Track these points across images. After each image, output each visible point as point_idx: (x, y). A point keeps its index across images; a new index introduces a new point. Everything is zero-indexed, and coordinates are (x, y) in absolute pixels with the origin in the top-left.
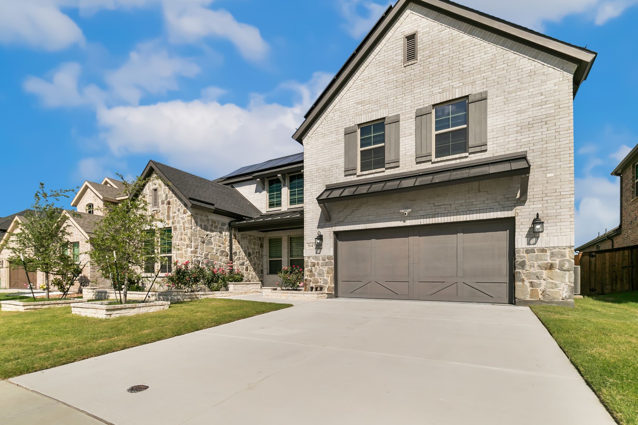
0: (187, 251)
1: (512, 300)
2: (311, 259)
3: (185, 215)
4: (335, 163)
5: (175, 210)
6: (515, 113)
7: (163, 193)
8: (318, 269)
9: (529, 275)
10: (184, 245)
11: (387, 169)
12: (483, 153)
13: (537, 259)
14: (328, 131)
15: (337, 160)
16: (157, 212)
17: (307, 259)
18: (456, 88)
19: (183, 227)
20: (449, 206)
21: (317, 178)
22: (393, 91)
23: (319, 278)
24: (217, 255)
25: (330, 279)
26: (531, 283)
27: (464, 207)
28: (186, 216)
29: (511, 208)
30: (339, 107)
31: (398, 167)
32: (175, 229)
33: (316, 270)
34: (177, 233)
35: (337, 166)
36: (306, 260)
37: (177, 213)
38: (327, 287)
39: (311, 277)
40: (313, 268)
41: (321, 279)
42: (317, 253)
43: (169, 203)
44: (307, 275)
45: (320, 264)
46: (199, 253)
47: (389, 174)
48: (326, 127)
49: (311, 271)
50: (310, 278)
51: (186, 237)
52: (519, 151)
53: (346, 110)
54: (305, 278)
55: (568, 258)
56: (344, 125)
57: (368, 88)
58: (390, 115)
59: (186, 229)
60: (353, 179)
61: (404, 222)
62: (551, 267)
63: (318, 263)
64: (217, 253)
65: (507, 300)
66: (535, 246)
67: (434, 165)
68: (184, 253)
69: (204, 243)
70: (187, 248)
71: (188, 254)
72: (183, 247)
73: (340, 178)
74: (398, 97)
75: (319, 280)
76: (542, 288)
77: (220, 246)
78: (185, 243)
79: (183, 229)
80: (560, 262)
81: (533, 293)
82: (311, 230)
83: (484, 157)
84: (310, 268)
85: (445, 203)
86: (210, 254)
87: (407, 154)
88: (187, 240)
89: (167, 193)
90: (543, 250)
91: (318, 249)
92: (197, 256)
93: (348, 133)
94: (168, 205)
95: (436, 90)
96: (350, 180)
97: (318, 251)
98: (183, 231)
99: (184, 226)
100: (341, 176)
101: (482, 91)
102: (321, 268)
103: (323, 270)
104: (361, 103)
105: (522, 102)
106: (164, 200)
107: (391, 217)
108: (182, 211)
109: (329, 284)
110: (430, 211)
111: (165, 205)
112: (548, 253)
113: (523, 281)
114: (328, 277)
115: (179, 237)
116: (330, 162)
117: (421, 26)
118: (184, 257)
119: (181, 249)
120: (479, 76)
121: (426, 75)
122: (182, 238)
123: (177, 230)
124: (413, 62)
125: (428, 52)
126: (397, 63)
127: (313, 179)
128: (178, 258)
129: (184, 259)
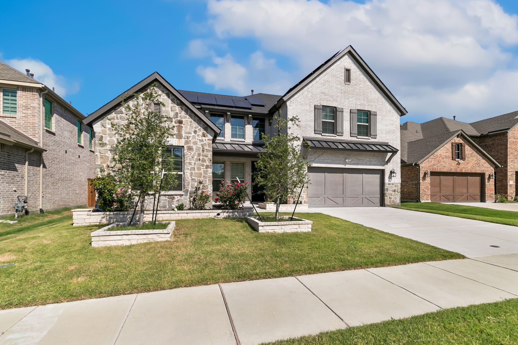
0: (207, 171)
1: (382, 204)
3: (204, 138)
4: (309, 124)
5: (188, 130)
6: (385, 125)
7: (170, 110)
9: (389, 194)
10: (203, 165)
11: (337, 135)
12: (375, 139)
13: (392, 187)
14: (304, 103)
15: (310, 123)
18: (366, 105)
19: (201, 149)
20: (363, 161)
21: (297, 131)
22: (339, 94)
25: (305, 196)
26: (389, 197)
27: (369, 162)
28: (207, 139)
29: (383, 165)
30: (311, 90)
31: (342, 136)
32: (190, 149)
34: (193, 153)
35: (310, 126)
37: (193, 134)
38: (304, 201)
43: (180, 122)
47: (338, 138)
48: (303, 99)
51: (206, 158)
52: (386, 142)
53: (315, 94)
55: (399, 187)
56: (314, 102)
57: (327, 87)
58: (338, 107)
59: (205, 151)
60: (319, 137)
61: (345, 166)
62: (395, 191)
65: (379, 205)
66: (391, 182)
67: (358, 139)
68: (203, 173)
70: (206, 168)
71: (209, 175)
72: (202, 167)
74: (342, 98)
76: (393, 199)
78: (205, 164)
80: (397, 189)
81: (390, 202)
83: (375, 141)
85: (362, 159)
87: (346, 130)
88: (207, 161)
89: (178, 111)
90: (393, 184)
93: (316, 108)
94: (178, 124)
95: (358, 102)
96: (317, 137)
98: (201, 152)
99: (203, 148)
100: (312, 133)
101: (374, 111)
104: (324, 94)
105: (387, 121)
106: (171, 117)
107: (339, 162)
108: (201, 133)
109: (305, 199)
110: (356, 162)
111: (173, 123)
112: (394, 185)
113: (387, 196)
114: (304, 195)
115: (196, 157)
116: (306, 122)
117: (352, 67)
118: (202, 177)
119: (199, 169)
120: (374, 104)
121: (354, 93)
122: (200, 158)
123: (193, 151)
124: (349, 84)
125: (355, 82)
126: (342, 80)
127: (294, 130)
128: (193, 177)
129: (202, 179)
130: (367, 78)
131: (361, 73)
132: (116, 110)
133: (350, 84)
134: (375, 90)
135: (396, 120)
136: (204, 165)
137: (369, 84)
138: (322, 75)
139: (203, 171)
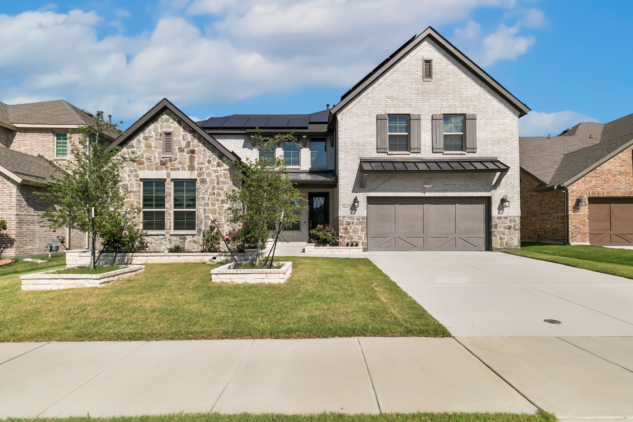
0: (222, 207)
1: (489, 247)
2: (346, 218)
3: (219, 168)
4: (368, 141)
5: (201, 161)
6: (491, 132)
7: (182, 139)
8: (353, 227)
9: (499, 233)
10: (218, 200)
11: (412, 153)
12: (474, 154)
13: (503, 223)
14: (362, 113)
15: (370, 139)
16: (171, 159)
17: (342, 218)
18: (458, 107)
19: (216, 181)
20: (454, 185)
21: (352, 150)
22: (415, 96)
23: (353, 235)
25: (364, 235)
26: (500, 237)
27: (463, 187)
28: (222, 169)
29: (489, 191)
30: (371, 96)
31: (420, 153)
32: (203, 181)
33: (351, 228)
34: (206, 187)
35: (370, 144)
36: (341, 220)
37: (207, 164)
38: (362, 242)
39: (346, 234)
40: (348, 226)
41: (355, 236)
42: (351, 214)
43: (193, 152)
44: (342, 233)
45: (355, 223)
47: (413, 156)
48: (359, 109)
49: (346, 229)
50: (344, 235)
51: (221, 192)
52: (493, 156)
53: (378, 100)
54: (340, 235)
55: (517, 223)
56: (376, 111)
57: (396, 88)
58: (413, 113)
59: (221, 183)
60: (384, 156)
61: (424, 193)
62: (510, 228)
63: (353, 223)
65: (484, 248)
66: (502, 215)
67: (444, 156)
68: (217, 209)
70: (222, 203)
71: (224, 211)
72: (217, 203)
73: (373, 154)
74: (419, 101)
75: (354, 237)
76: (506, 240)
78: (220, 198)
79: (216, 183)
80: (514, 225)
81: (501, 244)
82: (346, 193)
83: (474, 156)
84: (345, 226)
85: (452, 183)
87: (426, 144)
88: (222, 195)
89: (190, 140)
90: (506, 218)
91: (353, 210)
93: (379, 118)
94: (191, 154)
95: (445, 104)
96: (381, 156)
97: (353, 212)
98: (216, 185)
99: (218, 180)
100: (373, 152)
101: (473, 113)
102: (356, 226)
103: (358, 228)
104: (391, 98)
105: (494, 126)
106: (183, 147)
107: (414, 189)
108: (215, 163)
109: (363, 239)
110: (442, 187)
111: (185, 153)
112: (508, 220)
113: (496, 236)
114: (362, 234)
115: (210, 191)
116: (364, 139)
117: (435, 57)
118: (217, 213)
119: (213, 205)
120: (471, 103)
121: (438, 92)
122: (214, 192)
123: (207, 183)
124: (429, 80)
125: (440, 76)
126: (418, 76)
127: (348, 150)
128: (207, 215)
129: (217, 216)
130: (459, 68)
131: (449, 63)
132: (128, 144)
133: (431, 80)
134: (474, 84)
135: (511, 123)
136: (219, 200)
137: (463, 76)
138: (387, 74)
139: (218, 207)
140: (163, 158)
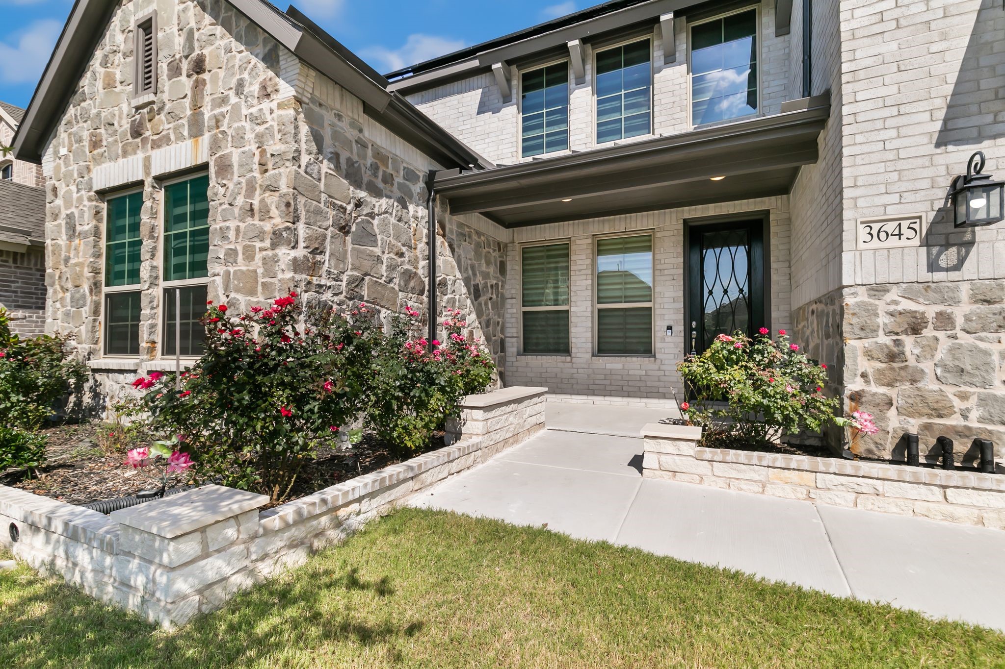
0: (275, 260)
2: (893, 294)
3: (266, 105)
5: (219, 89)
7: (176, 28)
8: (945, 344)
10: (261, 236)
16: (152, 110)
17: (863, 296)
19: (257, 159)
23: (950, 391)
24: (392, 285)
28: (274, 105)
32: (224, 168)
33: (931, 348)
34: (231, 186)
36: (860, 305)
37: (234, 99)
39: (890, 385)
40: (909, 341)
42: (933, 266)
43: (199, 67)
44: (864, 375)
45: (960, 321)
46: (329, 273)
49: (894, 356)
50: (882, 390)
51: (272, 200)
54: (852, 385)
59: (270, 166)
63: (945, 321)
64: (391, 281)
68: (260, 271)
69: (347, 233)
70: (274, 246)
71: (280, 276)
72: (258, 245)
77: (401, 255)
78: (268, 227)
79: (256, 166)
84: (884, 340)
86: (367, 278)
88: (274, 212)
89: (193, 24)
91: (947, 247)
92: (320, 286)
94: (195, 76)
97: (950, 256)
98: (257, 174)
99: (263, 152)
102: (965, 339)
103: (987, 353)
106: (178, 56)
108: (255, 88)
111: (184, 78)
115: (240, 201)
118: (260, 288)
119: (249, 254)
122: (251, 204)
123: (232, 174)
128: (232, 295)
129: (261, 299)
136: (264, 232)
139: (260, 264)
140: (138, 108)
